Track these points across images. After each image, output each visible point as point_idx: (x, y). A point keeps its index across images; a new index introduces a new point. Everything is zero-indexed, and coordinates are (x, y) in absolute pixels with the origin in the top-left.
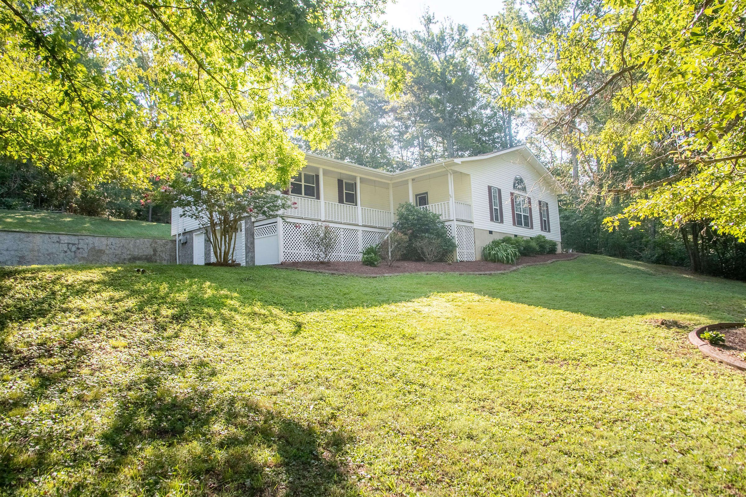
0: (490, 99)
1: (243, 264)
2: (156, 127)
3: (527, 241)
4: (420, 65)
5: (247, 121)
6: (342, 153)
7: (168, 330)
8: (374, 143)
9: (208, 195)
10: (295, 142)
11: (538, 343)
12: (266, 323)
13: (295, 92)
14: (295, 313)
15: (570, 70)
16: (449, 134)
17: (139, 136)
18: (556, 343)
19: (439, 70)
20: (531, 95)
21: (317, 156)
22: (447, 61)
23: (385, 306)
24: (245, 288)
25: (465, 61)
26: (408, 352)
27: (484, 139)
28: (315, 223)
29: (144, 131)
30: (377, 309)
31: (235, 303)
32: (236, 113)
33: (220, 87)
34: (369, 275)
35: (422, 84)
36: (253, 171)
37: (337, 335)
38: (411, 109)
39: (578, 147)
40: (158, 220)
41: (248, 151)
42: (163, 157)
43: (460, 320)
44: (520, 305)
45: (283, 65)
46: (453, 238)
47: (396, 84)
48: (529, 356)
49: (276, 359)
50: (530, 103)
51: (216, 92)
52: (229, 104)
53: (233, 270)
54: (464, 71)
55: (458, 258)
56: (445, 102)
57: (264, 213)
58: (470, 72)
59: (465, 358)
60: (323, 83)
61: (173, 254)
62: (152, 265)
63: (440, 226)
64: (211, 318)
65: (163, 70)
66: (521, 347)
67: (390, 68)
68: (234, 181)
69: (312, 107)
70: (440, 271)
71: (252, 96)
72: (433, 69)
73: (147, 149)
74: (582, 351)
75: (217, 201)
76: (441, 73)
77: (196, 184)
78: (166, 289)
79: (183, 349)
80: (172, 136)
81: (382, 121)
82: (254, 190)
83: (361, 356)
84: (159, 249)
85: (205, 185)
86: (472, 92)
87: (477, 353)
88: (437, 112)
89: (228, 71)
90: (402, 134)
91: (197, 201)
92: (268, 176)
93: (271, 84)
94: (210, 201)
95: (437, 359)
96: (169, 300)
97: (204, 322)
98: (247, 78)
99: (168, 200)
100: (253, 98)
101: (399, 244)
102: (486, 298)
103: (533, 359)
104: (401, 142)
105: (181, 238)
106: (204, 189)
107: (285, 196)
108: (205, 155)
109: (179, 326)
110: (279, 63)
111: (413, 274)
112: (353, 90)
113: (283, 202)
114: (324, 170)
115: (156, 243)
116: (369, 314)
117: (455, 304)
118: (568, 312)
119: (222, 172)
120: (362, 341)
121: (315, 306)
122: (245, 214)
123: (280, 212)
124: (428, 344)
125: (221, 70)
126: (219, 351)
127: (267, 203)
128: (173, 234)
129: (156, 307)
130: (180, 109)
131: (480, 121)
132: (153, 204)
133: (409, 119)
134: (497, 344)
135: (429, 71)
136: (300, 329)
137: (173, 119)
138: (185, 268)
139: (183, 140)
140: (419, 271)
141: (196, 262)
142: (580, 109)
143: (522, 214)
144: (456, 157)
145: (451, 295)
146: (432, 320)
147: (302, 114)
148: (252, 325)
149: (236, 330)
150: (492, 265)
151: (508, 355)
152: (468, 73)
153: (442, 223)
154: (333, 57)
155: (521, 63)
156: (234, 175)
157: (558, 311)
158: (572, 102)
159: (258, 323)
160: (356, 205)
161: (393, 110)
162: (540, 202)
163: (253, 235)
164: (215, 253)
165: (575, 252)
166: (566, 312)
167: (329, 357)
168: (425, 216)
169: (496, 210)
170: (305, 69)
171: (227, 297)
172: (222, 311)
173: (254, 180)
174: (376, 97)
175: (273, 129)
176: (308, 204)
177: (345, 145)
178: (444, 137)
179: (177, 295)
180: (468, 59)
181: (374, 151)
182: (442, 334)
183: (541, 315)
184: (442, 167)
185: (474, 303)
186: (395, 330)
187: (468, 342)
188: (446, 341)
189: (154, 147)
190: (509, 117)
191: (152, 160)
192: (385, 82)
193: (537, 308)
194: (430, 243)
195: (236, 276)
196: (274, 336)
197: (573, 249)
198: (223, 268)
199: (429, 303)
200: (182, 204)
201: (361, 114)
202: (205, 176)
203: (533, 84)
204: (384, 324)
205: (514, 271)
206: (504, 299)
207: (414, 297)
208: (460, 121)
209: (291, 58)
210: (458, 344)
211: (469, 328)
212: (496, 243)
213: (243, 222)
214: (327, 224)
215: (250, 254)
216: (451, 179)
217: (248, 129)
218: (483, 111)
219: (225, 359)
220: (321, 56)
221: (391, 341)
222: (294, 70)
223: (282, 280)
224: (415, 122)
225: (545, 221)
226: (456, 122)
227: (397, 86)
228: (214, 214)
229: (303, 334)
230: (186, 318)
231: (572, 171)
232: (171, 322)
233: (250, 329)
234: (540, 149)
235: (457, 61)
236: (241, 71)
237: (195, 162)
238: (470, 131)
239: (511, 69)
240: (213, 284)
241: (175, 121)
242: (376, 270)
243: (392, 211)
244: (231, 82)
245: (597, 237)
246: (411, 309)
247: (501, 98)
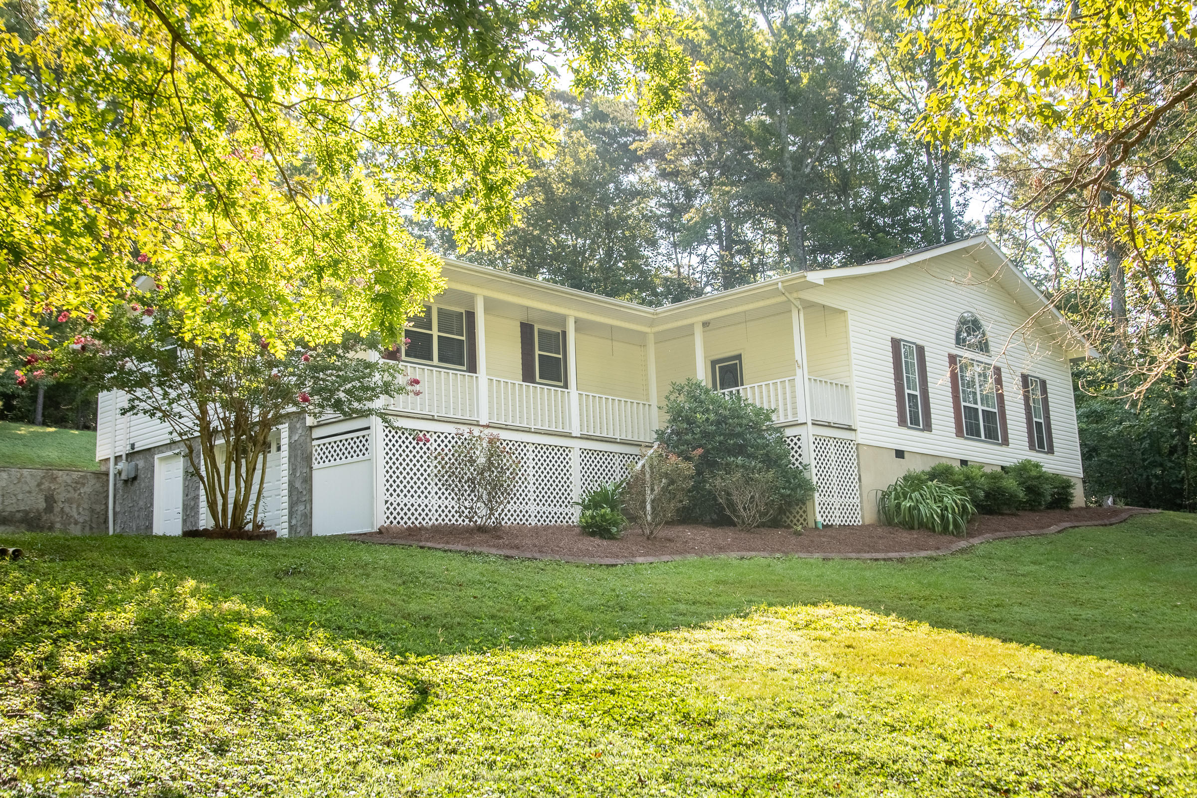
0: (897, 122)
1: (283, 532)
2: (59, 188)
3: (993, 477)
4: (723, 41)
5: (297, 178)
6: (530, 259)
7: (78, 708)
8: (609, 233)
9: (196, 360)
10: (416, 231)
11: (1034, 742)
12: (338, 683)
13: (418, 108)
14: (412, 659)
15: (1106, 46)
16: (792, 211)
17: (14, 209)
18: (1082, 745)
19: (770, 53)
20: (1003, 111)
21: (468, 265)
22: (790, 30)
23: (639, 638)
24: (285, 593)
25: (834, 29)
26: (696, 758)
27: (880, 222)
28: (465, 429)
29: (28, 198)
30: (619, 646)
31: (259, 633)
32: (268, 156)
33: (229, 92)
34: (597, 560)
35: (726, 88)
36: (312, 302)
37: (518, 715)
38: (700, 149)
39: (1124, 239)
40: (61, 422)
41: (299, 252)
42: (80, 264)
43: (828, 676)
44: (981, 641)
45: (386, 41)
46: (805, 467)
47: (664, 91)
48: (1012, 777)
49: (362, 779)
50: (1000, 131)
51: (218, 105)
52: (250, 135)
53: (257, 547)
54: (833, 53)
55: (819, 519)
56: (783, 131)
57: (338, 405)
58: (847, 57)
59: (844, 777)
60: (486, 88)
61: (99, 508)
62: (39, 537)
63: (772, 437)
64: (194, 672)
65: (78, 42)
66: (988, 753)
67: (651, 51)
68: (262, 327)
69: (461, 148)
70: (773, 551)
71: (311, 117)
72: (754, 51)
73: (36, 240)
74: (1158, 768)
75: (220, 374)
76: (775, 60)
77: (163, 331)
78: (79, 599)
79: (117, 760)
80: (104, 212)
81: (630, 180)
82: (315, 349)
83: (578, 769)
84: (61, 496)
85: (188, 337)
86: (851, 106)
87: (873, 763)
88: (762, 157)
89: (247, 52)
90: (677, 211)
91: (165, 374)
92: (349, 314)
93: (357, 88)
94: (200, 375)
95: (772, 778)
96: (83, 628)
97: (177, 686)
98: (298, 71)
99: (91, 371)
100: (312, 123)
101: (672, 482)
102: (890, 621)
103: (1024, 786)
104: (675, 230)
105: (120, 466)
106: (183, 345)
107: (391, 362)
108: (189, 260)
109: (109, 696)
110: (378, 36)
111: (707, 558)
112: (558, 103)
113: (387, 377)
114: (486, 300)
115: (54, 479)
116: (598, 659)
117: (814, 634)
118: (1111, 663)
119: (232, 304)
120: (580, 731)
121: (463, 639)
122: (291, 409)
123: (379, 403)
124: (747, 739)
125: (230, 50)
126: (212, 762)
127: (346, 380)
128: (100, 454)
129: (46, 648)
130: (126, 143)
131: (869, 178)
132: (51, 381)
133: (695, 174)
134: (924, 742)
135: (746, 55)
136: (425, 700)
137: (106, 168)
138: (130, 543)
139: (131, 221)
140: (721, 549)
141: (159, 529)
142: (1133, 144)
143: (980, 407)
144: (811, 268)
145: (804, 613)
146: (757, 677)
147: (435, 164)
148: (303, 691)
149: (260, 704)
150: (905, 536)
151: (956, 772)
152: (841, 58)
153: (778, 430)
154: (513, 26)
155: (979, 30)
156: (265, 313)
157: (1083, 658)
158: (1109, 126)
159: (317, 687)
160: (566, 386)
161: (656, 152)
162: (1025, 378)
163: (308, 459)
164: (212, 505)
165: (1121, 505)
166: (1104, 663)
167: (497, 773)
168: (736, 413)
169: (912, 397)
170: (442, 52)
171: (238, 618)
172: (226, 655)
173: (314, 325)
174: (615, 120)
175: (365, 200)
176: (447, 384)
177: (538, 237)
178: (781, 217)
179: (107, 614)
180: (841, 22)
181: (609, 253)
182: (782, 714)
183: (1037, 666)
184: (777, 292)
185: (862, 634)
186: (664, 700)
187: (851, 735)
188: (793, 732)
189: (53, 238)
190: (945, 167)
191: (48, 270)
192: (639, 86)
193: (1026, 650)
194: (748, 481)
195: (265, 564)
196: (359, 717)
197: (1117, 496)
198: (231, 542)
199: (748, 631)
200: (125, 382)
201: (578, 162)
202: (190, 313)
203: (1008, 84)
204: (635, 687)
205: (963, 551)
206: (939, 623)
207: (710, 617)
208: (821, 177)
209: (410, 26)
210: (825, 738)
211: (851, 699)
212: (913, 482)
213: (284, 428)
214: (495, 432)
215: (301, 507)
216: (798, 321)
217: (299, 198)
218: (878, 154)
219: (229, 782)
220: (483, 21)
221: (652, 730)
222: (413, 53)
223: (380, 572)
224: (708, 183)
225: (1039, 424)
226: (811, 181)
227: (668, 97)
228: (210, 407)
229: (432, 711)
230: (129, 674)
231: (1108, 300)
232: (87, 688)
233: (296, 701)
234: (1025, 244)
235: (814, 30)
236: (279, 53)
237: (165, 278)
238: (846, 203)
239: (953, 48)
240: (203, 586)
241: (113, 173)
242: (614, 546)
243: (654, 402)
244: (256, 81)
245: (1179, 466)
246: (702, 648)
247: (925, 118)
